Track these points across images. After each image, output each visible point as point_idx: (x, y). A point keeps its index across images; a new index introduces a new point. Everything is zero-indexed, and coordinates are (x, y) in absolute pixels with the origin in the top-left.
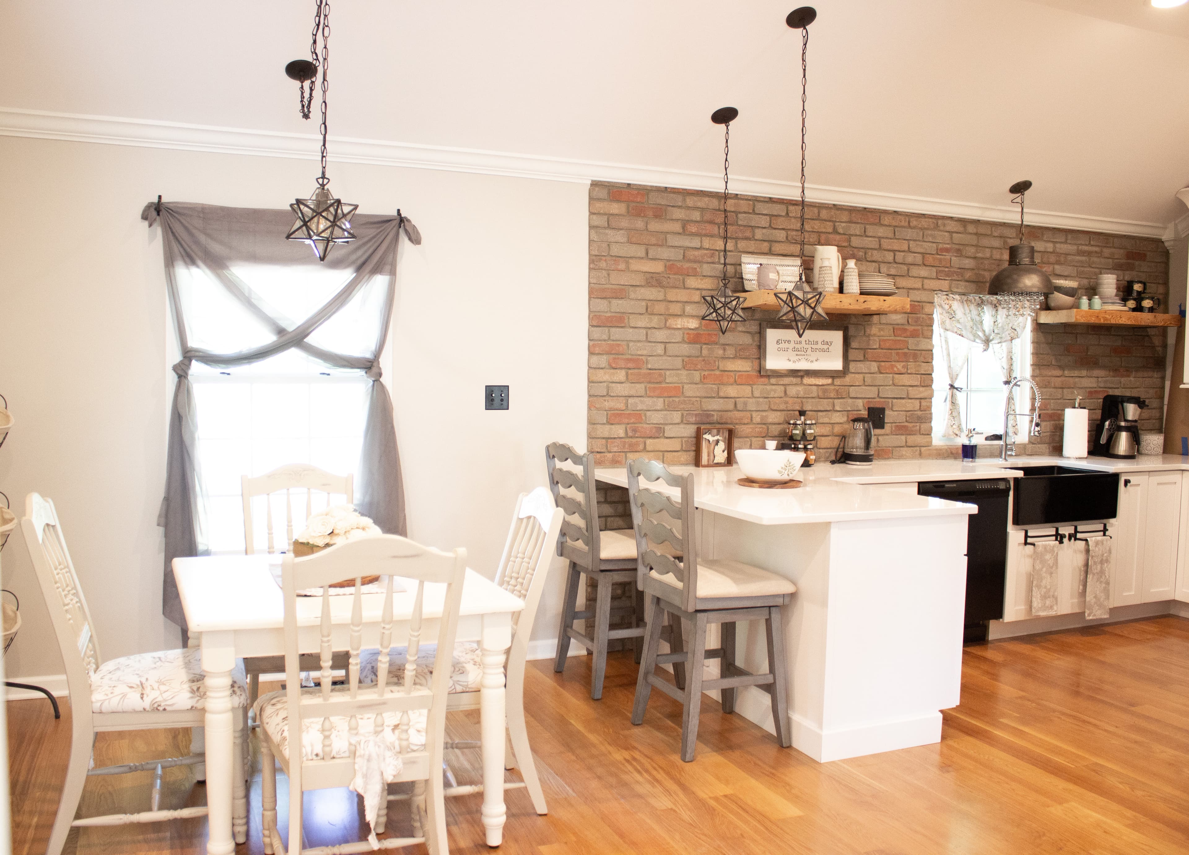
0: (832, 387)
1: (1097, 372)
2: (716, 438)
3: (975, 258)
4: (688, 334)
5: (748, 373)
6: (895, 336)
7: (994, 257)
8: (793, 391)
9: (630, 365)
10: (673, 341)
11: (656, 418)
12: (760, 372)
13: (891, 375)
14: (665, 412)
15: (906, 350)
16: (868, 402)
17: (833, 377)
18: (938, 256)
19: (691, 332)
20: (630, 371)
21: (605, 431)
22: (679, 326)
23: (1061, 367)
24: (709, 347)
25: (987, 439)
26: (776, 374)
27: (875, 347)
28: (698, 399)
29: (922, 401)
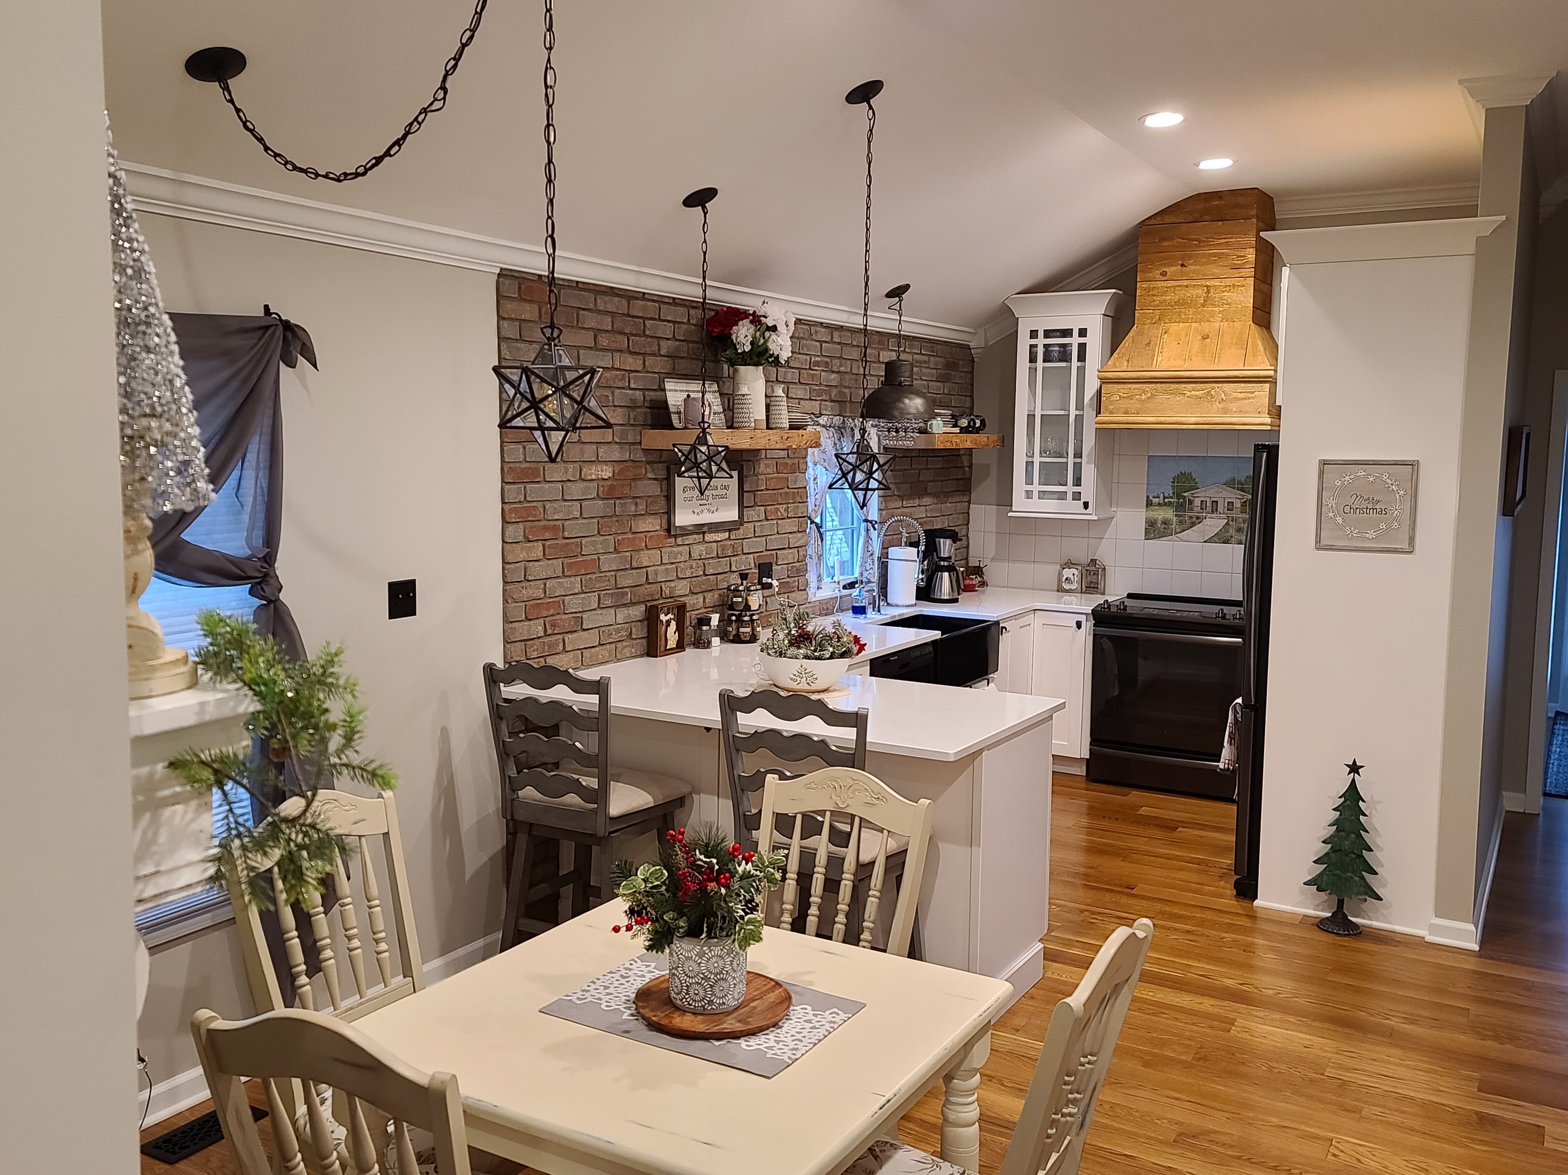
0: (729, 543)
1: (927, 500)
2: (668, 617)
3: (838, 372)
4: (603, 486)
5: (657, 533)
6: (778, 473)
7: (855, 371)
8: (698, 550)
9: (547, 535)
10: (589, 497)
11: (574, 604)
12: (668, 530)
13: (775, 522)
14: (583, 595)
15: (786, 490)
16: (759, 556)
17: (730, 531)
18: (811, 372)
19: (604, 483)
20: (548, 543)
21: (524, 630)
22: (594, 477)
23: (901, 498)
24: (623, 502)
25: (844, 587)
26: (685, 531)
27: (762, 488)
28: (613, 573)
29: (800, 549)
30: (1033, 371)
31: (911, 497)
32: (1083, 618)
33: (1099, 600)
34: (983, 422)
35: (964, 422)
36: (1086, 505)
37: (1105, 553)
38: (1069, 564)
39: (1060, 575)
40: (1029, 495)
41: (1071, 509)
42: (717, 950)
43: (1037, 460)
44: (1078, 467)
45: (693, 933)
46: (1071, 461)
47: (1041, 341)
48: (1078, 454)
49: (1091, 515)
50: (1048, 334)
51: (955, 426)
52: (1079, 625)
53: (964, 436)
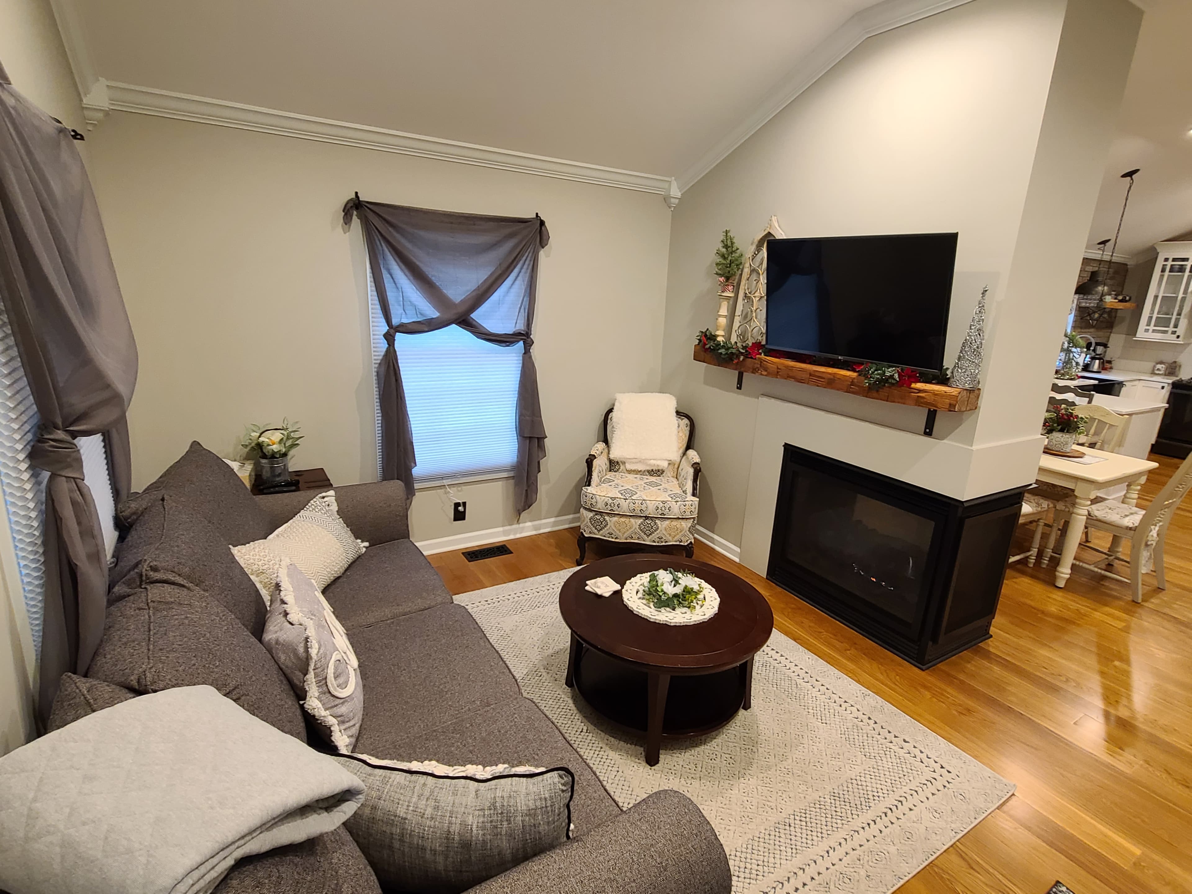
30: (1162, 276)
31: (1085, 328)
32: (1166, 385)
33: (1175, 379)
34: (1130, 299)
35: (1120, 298)
36: (1178, 337)
37: (1182, 359)
38: (1161, 363)
39: (1155, 366)
40: (1147, 331)
41: (1170, 338)
42: (1067, 436)
43: (1155, 316)
44: (1177, 321)
45: (1062, 430)
46: (1174, 317)
47: (1170, 263)
48: (1179, 314)
49: (1180, 341)
50: (1174, 260)
51: (1116, 299)
52: (1163, 388)
53: (1120, 303)
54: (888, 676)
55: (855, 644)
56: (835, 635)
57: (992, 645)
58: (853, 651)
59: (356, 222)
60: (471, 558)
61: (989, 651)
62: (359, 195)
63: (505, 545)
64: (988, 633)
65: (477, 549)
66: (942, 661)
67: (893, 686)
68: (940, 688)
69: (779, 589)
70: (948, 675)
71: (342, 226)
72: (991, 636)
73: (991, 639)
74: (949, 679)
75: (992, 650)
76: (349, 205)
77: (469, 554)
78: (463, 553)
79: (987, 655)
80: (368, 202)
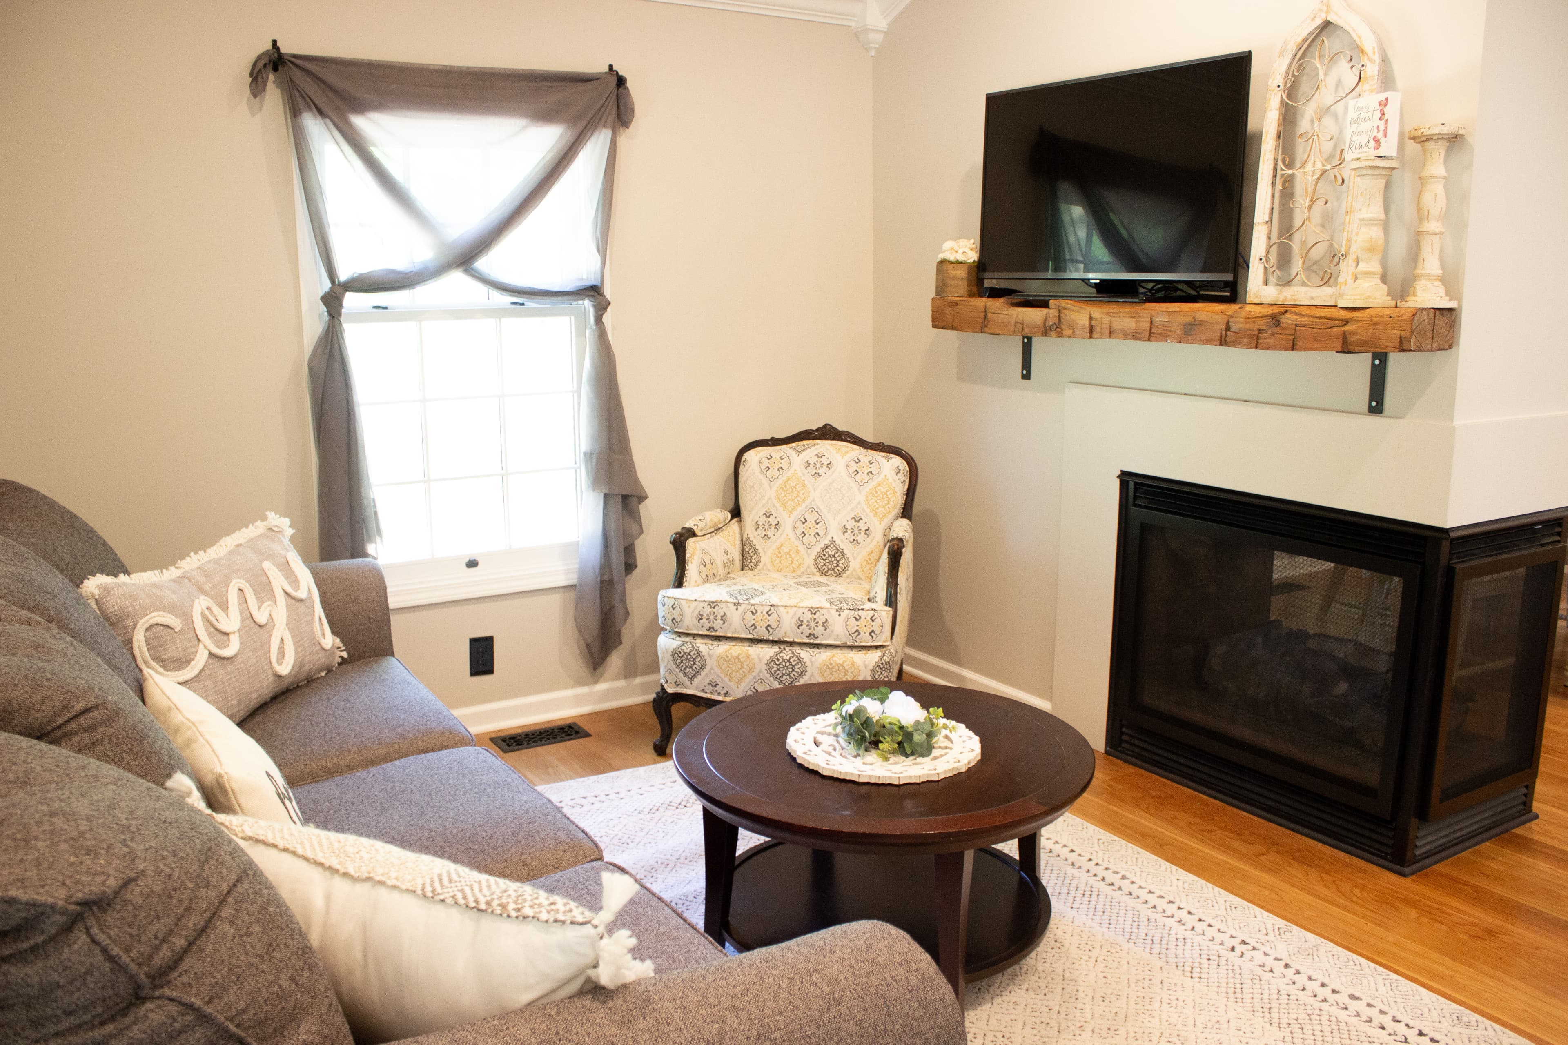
54: (1338, 889)
55: (1277, 844)
56: (1238, 834)
57: (1535, 831)
58: (1273, 856)
59: (273, 95)
60: (508, 745)
61: (1532, 840)
62: (279, 44)
63: (575, 723)
64: (1530, 811)
65: (520, 731)
66: (1443, 859)
67: (1348, 904)
68: (1436, 901)
69: (1130, 769)
70: (1454, 880)
71: (248, 100)
72: (1537, 817)
73: (1537, 821)
74: (1454, 886)
75: (1537, 837)
76: (260, 65)
77: (504, 740)
78: (492, 740)
79: (1525, 845)
80: (295, 56)
